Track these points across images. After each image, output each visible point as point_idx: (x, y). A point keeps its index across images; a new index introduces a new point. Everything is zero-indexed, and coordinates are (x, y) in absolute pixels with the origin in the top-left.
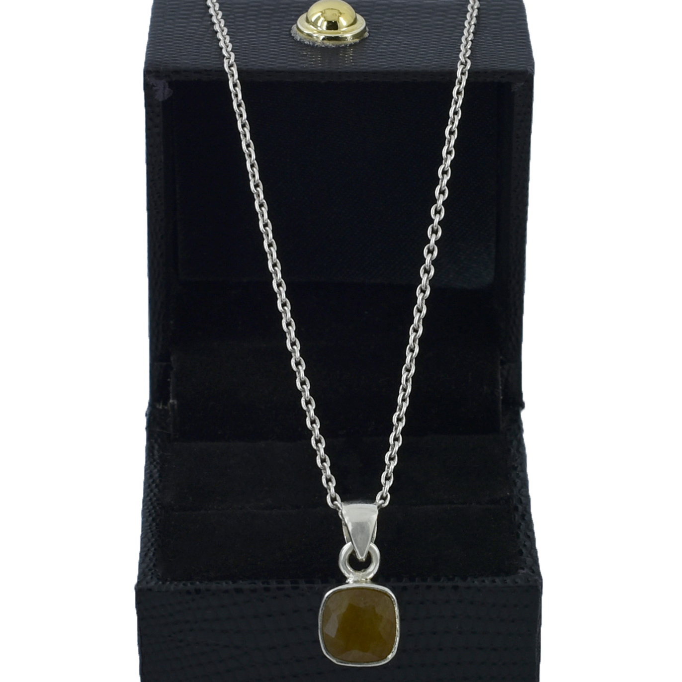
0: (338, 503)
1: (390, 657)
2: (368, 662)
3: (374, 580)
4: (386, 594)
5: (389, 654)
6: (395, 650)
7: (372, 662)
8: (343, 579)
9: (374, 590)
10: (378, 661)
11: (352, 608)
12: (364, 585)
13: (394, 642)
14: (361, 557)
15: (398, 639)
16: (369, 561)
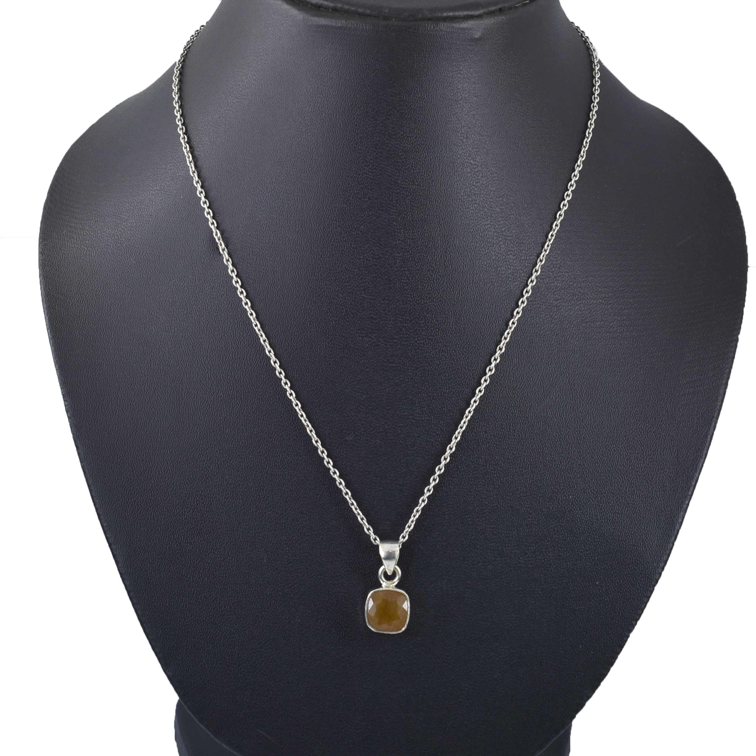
0: (378, 541)
1: (403, 629)
2: (391, 631)
3: (397, 586)
4: (403, 594)
5: (403, 627)
6: (406, 626)
7: (393, 631)
8: (380, 585)
9: (397, 592)
10: (397, 631)
11: (385, 601)
12: (391, 589)
13: (406, 621)
14: (389, 573)
15: (408, 620)
16: (394, 574)
